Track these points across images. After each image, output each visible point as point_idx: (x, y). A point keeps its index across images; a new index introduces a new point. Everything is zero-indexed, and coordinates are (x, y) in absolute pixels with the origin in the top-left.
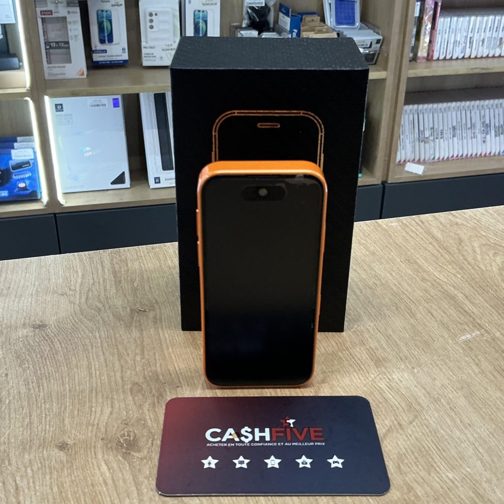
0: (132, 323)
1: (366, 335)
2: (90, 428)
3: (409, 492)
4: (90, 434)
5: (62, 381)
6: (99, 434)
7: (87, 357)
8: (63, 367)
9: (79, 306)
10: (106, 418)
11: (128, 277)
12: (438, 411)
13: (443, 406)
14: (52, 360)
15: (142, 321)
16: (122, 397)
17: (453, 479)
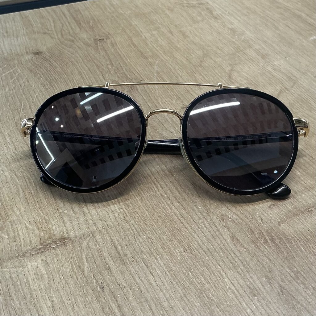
5: (66, 82)
7: (77, 69)
8: (63, 75)
9: (59, 40)
11: (84, 21)
14: (54, 72)
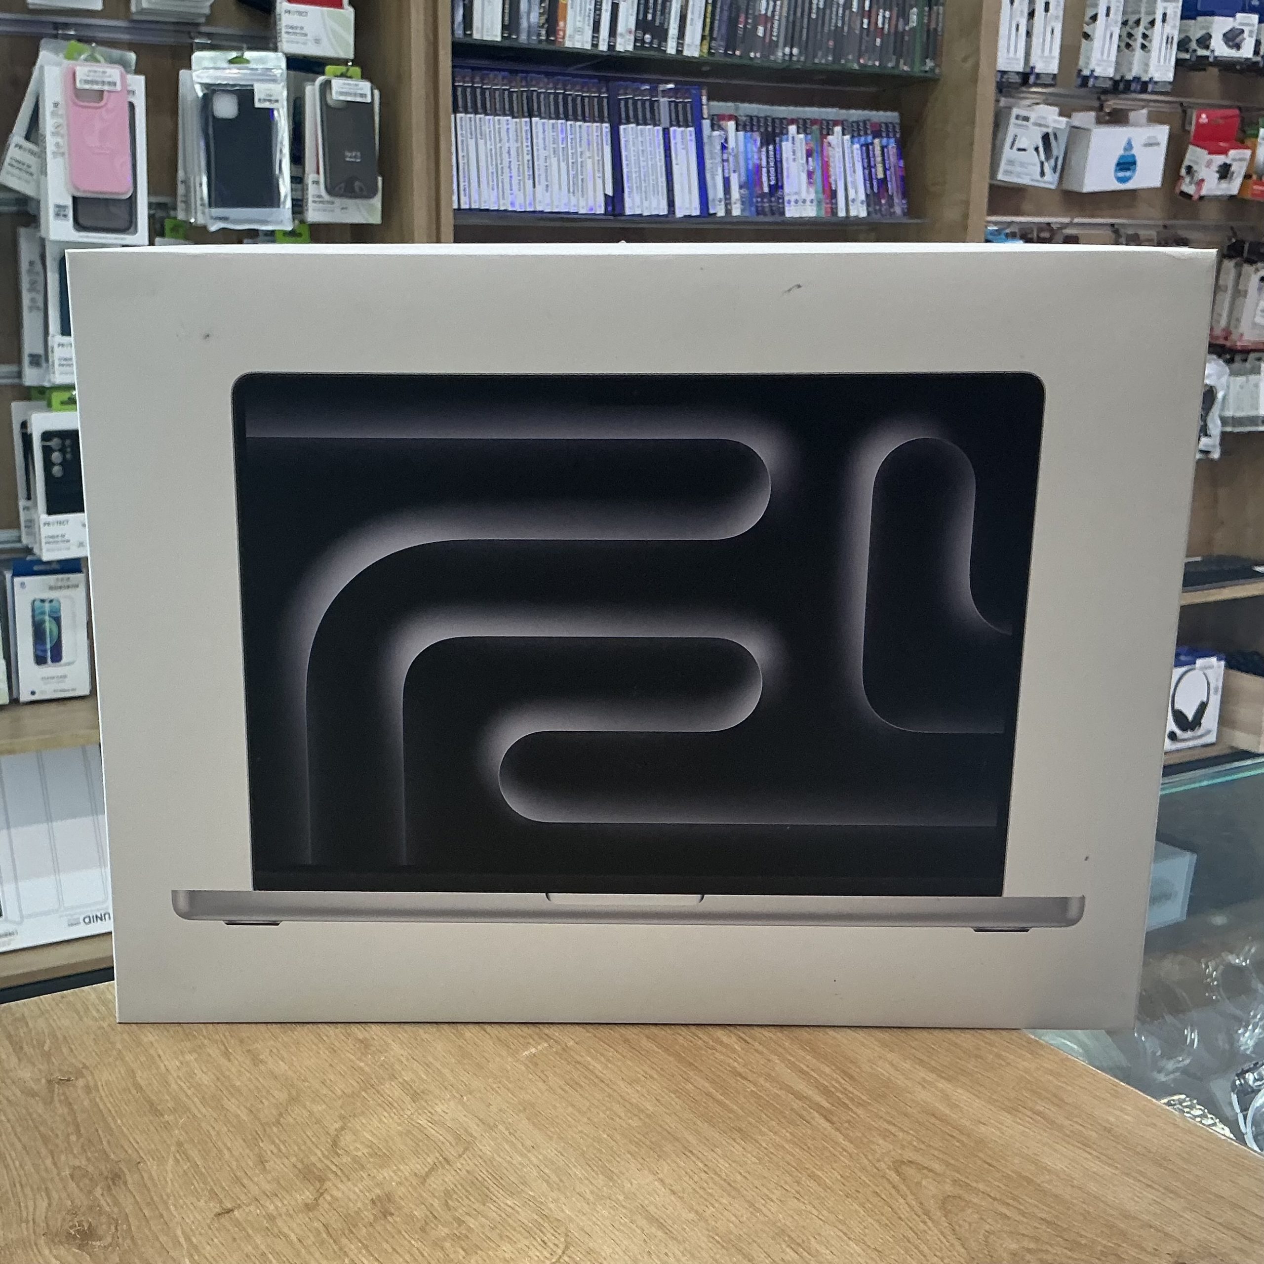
0: (52, 1098)
1: (397, 1067)
2: (24, 1225)
3: (460, 1225)
4: (26, 1233)
6: (38, 1230)
10: (44, 1210)
12: (494, 1139)
13: (501, 1132)
15: (68, 1093)
16: (60, 1186)
17: (512, 1205)
